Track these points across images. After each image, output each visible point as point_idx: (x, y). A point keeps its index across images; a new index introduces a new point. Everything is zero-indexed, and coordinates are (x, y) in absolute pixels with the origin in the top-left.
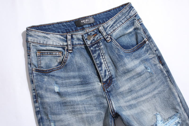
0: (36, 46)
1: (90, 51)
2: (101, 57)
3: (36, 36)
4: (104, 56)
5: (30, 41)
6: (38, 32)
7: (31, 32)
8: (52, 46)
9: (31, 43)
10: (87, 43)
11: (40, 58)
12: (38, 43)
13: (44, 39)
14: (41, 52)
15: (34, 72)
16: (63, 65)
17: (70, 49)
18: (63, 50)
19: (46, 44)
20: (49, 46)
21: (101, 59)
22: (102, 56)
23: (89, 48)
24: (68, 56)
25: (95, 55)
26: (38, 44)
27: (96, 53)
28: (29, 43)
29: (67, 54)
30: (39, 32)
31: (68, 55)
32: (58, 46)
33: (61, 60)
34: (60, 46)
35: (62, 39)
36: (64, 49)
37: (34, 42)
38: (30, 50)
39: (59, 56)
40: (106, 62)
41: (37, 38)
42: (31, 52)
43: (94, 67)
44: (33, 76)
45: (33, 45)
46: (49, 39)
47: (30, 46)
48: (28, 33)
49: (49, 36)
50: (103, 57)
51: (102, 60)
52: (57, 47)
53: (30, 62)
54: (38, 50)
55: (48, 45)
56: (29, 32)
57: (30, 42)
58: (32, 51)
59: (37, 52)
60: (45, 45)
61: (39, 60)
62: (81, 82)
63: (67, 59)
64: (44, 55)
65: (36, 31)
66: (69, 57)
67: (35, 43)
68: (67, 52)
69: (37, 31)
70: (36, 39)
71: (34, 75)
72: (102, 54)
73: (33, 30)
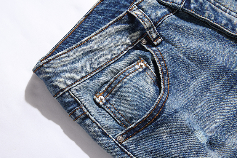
0: (85, 87)
1: (194, 13)
2: (219, 10)
3: (68, 66)
4: (221, 5)
5: (63, 86)
6: (66, 53)
7: (51, 65)
8: (113, 61)
9: (70, 87)
10: (176, 3)
11: (111, 105)
12: (83, 78)
13: (88, 59)
14: (102, 90)
15: (126, 141)
16: (167, 82)
17: (155, 35)
18: (143, 53)
19: (100, 67)
20: (108, 67)
21: (222, 13)
22: (219, 7)
23: (188, 9)
24: (161, 54)
25: (207, 13)
26: (86, 78)
27: (206, 10)
28: (67, 93)
29: (158, 53)
30: (68, 51)
31: (160, 51)
32: (125, 52)
33: (154, 75)
34: (129, 48)
35: (124, 30)
36: (139, 47)
37: (75, 83)
38: (79, 105)
39: (144, 70)
40: (235, 12)
41: (74, 69)
42: (85, 107)
43: (224, 38)
44: (132, 153)
45: (77, 90)
46: (98, 50)
47: (72, 97)
48: (46, 73)
49: (93, 46)
50: (223, 8)
51: (227, 14)
52: (124, 55)
53: (100, 128)
54: (96, 93)
55: (105, 66)
56: (47, 70)
57: (65, 89)
58: (85, 104)
59: (95, 97)
60: (99, 71)
61: (113, 109)
62: (227, 82)
63: (165, 62)
64: (113, 92)
65: (59, 56)
66: (165, 56)
67: (77, 81)
68: (154, 49)
69: (61, 54)
70: (74, 72)
71: (132, 147)
72: (217, 4)
73: (53, 59)
